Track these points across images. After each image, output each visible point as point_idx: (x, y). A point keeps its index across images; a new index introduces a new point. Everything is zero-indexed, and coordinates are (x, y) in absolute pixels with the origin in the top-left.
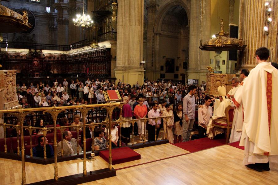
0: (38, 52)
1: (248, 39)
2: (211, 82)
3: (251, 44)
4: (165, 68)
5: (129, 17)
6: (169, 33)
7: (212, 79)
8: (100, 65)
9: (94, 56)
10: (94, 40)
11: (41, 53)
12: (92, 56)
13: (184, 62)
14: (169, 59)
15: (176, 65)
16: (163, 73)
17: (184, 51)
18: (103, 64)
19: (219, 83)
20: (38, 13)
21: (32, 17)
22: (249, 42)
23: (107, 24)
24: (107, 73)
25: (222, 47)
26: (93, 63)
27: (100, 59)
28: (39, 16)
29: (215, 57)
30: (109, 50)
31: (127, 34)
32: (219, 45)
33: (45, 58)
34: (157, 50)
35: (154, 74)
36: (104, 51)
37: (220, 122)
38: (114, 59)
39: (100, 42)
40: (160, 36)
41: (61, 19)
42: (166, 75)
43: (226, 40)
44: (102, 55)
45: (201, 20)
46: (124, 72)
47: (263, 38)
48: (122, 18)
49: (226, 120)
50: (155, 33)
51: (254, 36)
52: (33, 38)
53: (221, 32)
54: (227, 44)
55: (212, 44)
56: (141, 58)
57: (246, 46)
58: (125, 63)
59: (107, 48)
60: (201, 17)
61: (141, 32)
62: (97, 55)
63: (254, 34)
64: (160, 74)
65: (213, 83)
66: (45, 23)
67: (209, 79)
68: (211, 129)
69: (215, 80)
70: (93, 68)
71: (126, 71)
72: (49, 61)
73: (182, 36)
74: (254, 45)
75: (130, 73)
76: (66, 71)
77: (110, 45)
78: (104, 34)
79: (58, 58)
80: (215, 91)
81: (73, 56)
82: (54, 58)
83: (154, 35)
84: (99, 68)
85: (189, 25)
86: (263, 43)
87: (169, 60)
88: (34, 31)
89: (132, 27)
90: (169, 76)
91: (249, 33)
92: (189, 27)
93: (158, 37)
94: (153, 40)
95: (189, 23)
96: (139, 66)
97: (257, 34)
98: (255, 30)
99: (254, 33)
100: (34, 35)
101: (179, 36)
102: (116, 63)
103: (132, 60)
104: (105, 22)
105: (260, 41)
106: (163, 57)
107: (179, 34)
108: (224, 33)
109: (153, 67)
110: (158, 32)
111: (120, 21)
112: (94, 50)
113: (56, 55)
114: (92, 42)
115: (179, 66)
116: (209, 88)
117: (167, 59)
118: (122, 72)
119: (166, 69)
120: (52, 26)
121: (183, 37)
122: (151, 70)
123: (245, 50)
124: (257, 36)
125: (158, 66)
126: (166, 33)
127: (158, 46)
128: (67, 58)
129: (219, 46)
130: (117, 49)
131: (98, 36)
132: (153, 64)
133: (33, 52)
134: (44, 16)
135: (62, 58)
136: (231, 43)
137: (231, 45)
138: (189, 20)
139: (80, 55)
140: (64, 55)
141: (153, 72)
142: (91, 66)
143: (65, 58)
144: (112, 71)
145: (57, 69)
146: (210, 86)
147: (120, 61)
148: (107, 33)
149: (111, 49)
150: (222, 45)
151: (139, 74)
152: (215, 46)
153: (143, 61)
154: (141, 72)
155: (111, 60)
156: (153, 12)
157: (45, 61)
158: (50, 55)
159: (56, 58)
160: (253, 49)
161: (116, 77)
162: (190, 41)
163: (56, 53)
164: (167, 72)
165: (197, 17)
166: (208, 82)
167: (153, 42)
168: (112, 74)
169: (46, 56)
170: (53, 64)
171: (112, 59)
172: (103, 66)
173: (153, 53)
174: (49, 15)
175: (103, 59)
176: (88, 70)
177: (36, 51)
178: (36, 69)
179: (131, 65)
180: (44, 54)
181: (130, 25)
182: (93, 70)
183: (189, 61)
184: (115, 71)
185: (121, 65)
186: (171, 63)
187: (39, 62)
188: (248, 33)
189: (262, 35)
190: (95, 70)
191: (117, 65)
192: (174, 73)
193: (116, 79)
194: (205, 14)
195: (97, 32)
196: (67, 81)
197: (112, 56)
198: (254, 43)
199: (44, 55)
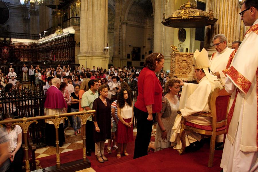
0: (8, 40)
1: (218, 13)
2: (176, 62)
3: (221, 18)
4: (131, 56)
5: (93, 2)
6: (136, 23)
7: (177, 59)
8: (65, 52)
9: (59, 42)
10: (59, 26)
11: (11, 41)
12: (57, 43)
13: (150, 50)
14: (135, 47)
15: (142, 54)
16: (130, 61)
17: (149, 39)
18: (67, 50)
19: (185, 64)
20: (11, 4)
21: (5, 8)
22: (219, 16)
23: (71, 10)
24: (71, 60)
25: (189, 18)
26: (59, 50)
27: (65, 46)
28: (13, 7)
29: (179, 45)
30: (72, 35)
31: (90, 19)
32: (185, 16)
33: (15, 46)
34: (124, 38)
35: (121, 61)
36: (67, 36)
37: (196, 122)
38: (78, 45)
39: (64, 28)
40: (126, 26)
41: (33, 10)
42: (132, 64)
43: (193, 12)
44: (66, 41)
45: (166, 8)
46: (87, 57)
47: (236, 12)
48: (85, 2)
49: (211, 119)
50: (122, 22)
51: (226, 8)
52: (7, 29)
53: (187, 4)
54: (195, 15)
55: (177, 16)
56: (105, 44)
57: (217, 20)
58: (88, 48)
59: (70, 34)
60: (166, 5)
61: (105, 17)
62: (62, 41)
63: (226, 7)
64: (126, 63)
65: (178, 64)
66: (19, 14)
67: (173, 59)
68: (179, 134)
69: (180, 60)
70: (59, 55)
71: (89, 57)
72: (19, 49)
73: (147, 26)
74: (225, 19)
75: (93, 59)
76: (36, 60)
77: (74, 31)
78: (69, 19)
79: (28, 47)
80: (180, 73)
81: (42, 45)
82: (24, 46)
83: (121, 24)
84: (64, 55)
85: (154, 14)
86: (236, 17)
87: (136, 49)
88: (8, 22)
89: (96, 12)
90: (135, 63)
91: (220, 5)
92: (154, 15)
93: (124, 26)
94: (120, 29)
95: (154, 11)
96: (102, 52)
97: (230, 6)
98: (227, 1)
99: (226, 5)
100: (8, 26)
101: (145, 26)
102: (79, 48)
103: (95, 45)
104: (70, 9)
105: (233, 15)
106: (130, 46)
107: (145, 24)
108: (191, 5)
109: (120, 55)
110: (124, 22)
111: (84, 5)
112: (59, 37)
113: (26, 43)
114: (57, 29)
115: (145, 54)
116: (174, 70)
117: (133, 47)
118: (85, 57)
119: (133, 57)
120: (27, 18)
121: (149, 27)
122: (118, 58)
123: (215, 26)
124: (229, 8)
125: (124, 54)
126: (132, 23)
127: (124, 35)
128: (37, 46)
129: (185, 18)
130: (81, 35)
131: (63, 22)
132: (120, 52)
133: (2, 40)
134: (18, 7)
135: (32, 47)
136: (200, 15)
137: (200, 17)
138: (154, 9)
139: (47, 43)
140: (34, 44)
141: (120, 60)
142: (57, 53)
143: (35, 47)
144: (76, 57)
145: (28, 58)
146: (175, 68)
147: (84, 47)
148: (71, 18)
149: (75, 35)
150: (189, 17)
151: (103, 60)
152: (181, 18)
153: (108, 46)
154: (104, 58)
155: (74, 46)
156: (120, 2)
157: (15, 49)
158: (20, 44)
159: (26, 47)
160: (225, 25)
161: (80, 64)
162: (155, 28)
163: (27, 42)
164: (133, 60)
165: (161, 5)
166: (172, 63)
167: (120, 31)
168: (76, 60)
169: (16, 45)
170: (24, 52)
171: (76, 45)
172: (67, 52)
173: (120, 42)
174: (22, 7)
175: (67, 45)
176: (55, 57)
177: (5, 40)
178: (6, 57)
179: (94, 51)
180: (14, 42)
181: (93, 10)
182: (59, 57)
183: (154, 48)
184: (78, 57)
185: (85, 51)
186: (137, 51)
187: (8, 50)
188: (218, 6)
189: (235, 8)
190: (61, 57)
191: (81, 51)
192: (140, 61)
193: (79, 65)
194: (169, 3)
195: (62, 18)
196: (26, 67)
197: (75, 42)
198: (225, 18)
199: (14, 44)
